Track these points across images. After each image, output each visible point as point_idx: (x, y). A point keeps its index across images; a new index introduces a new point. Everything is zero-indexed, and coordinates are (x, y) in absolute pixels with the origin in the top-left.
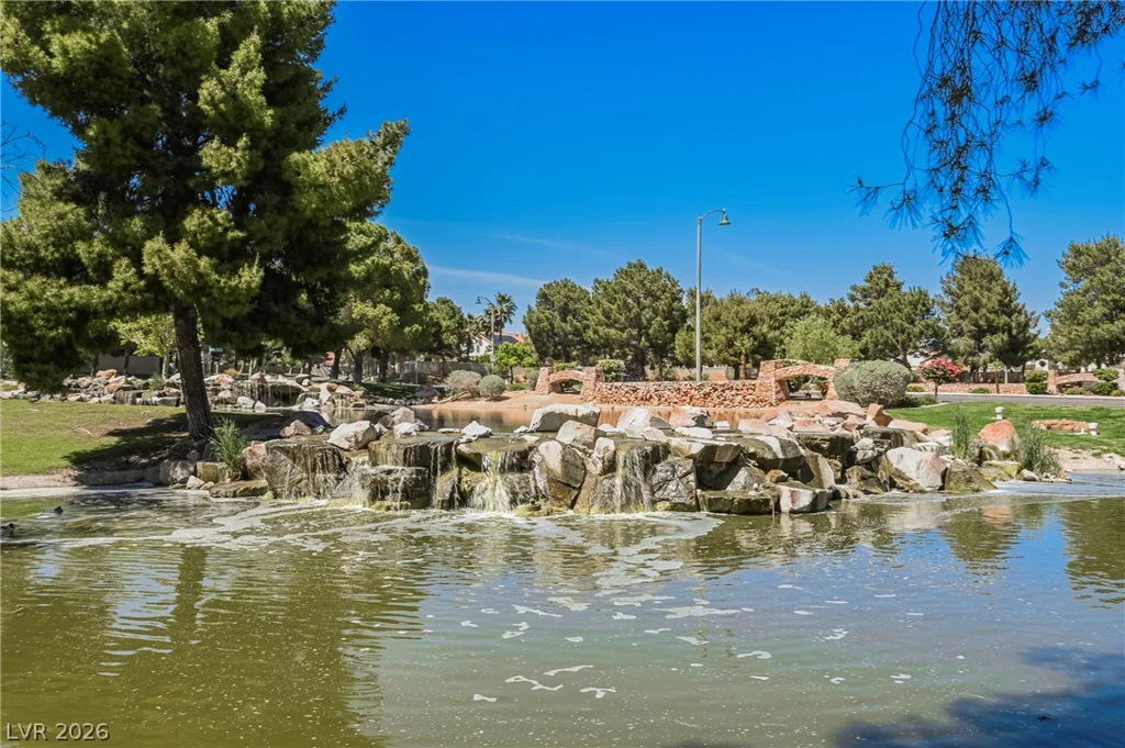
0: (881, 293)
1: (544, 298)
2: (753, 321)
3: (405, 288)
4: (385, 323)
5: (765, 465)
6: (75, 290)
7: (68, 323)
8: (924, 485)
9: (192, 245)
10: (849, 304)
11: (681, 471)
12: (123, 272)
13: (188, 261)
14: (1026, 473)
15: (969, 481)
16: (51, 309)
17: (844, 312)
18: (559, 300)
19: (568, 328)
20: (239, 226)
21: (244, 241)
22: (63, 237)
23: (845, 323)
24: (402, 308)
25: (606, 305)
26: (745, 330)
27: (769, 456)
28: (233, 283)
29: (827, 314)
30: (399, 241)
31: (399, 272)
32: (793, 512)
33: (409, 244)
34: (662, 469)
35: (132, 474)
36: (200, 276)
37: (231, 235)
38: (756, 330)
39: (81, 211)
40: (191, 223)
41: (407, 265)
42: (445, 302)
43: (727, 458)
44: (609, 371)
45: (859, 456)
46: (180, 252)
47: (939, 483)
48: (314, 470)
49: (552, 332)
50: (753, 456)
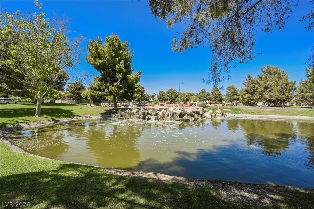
0: (203, 93)
1: (160, 93)
2: (186, 96)
3: (142, 92)
4: (139, 97)
5: (188, 115)
6: (101, 93)
7: (100, 97)
8: (208, 118)
9: (115, 87)
10: (199, 94)
11: (177, 116)
12: (107, 90)
13: (115, 89)
14: (222, 116)
15: (215, 117)
16: (98, 95)
17: (198, 95)
18: (161, 94)
19: (163, 97)
20: (121, 84)
21: (122, 86)
22: (99, 86)
23: (198, 97)
24: (141, 95)
25: (167, 94)
26: (185, 97)
27: (188, 114)
28: (120, 92)
29: (196, 95)
30: (141, 86)
31: (141, 90)
32: (192, 121)
33: (142, 86)
34: (175, 116)
35: (108, 116)
36: (116, 91)
37: (120, 86)
38: (187, 97)
39: (101, 83)
40: (115, 84)
41: (142, 89)
42: (147, 94)
43: (183, 114)
44: (168, 103)
45: (200, 114)
46: (114, 88)
47: (211, 117)
48: (131, 115)
49: (161, 98)
50: (186, 114)
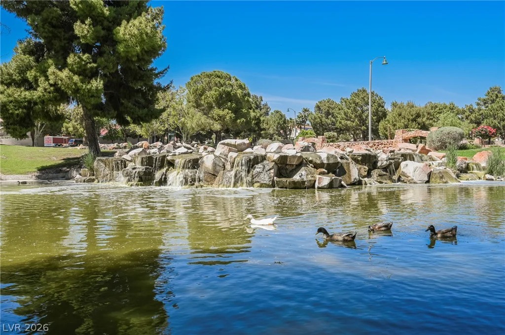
0: (493, 101)
1: (318, 108)
2: (418, 116)
3: (238, 102)
4: (228, 118)
5: (316, 166)
6: (27, 93)
7: (25, 107)
8: (415, 180)
9: (71, 70)
10: (475, 107)
11: (267, 168)
12: (43, 84)
13: (70, 78)
14: (488, 176)
15: (442, 178)
16: (16, 101)
17: (472, 111)
18: (324, 108)
19: (329, 122)
20: (95, 62)
21: (97, 68)
22: (22, 70)
23: (472, 117)
24: (237, 111)
25: (346, 110)
26: (414, 120)
27: (318, 162)
28: (89, 87)
29: (464, 112)
30: (236, 80)
31: (235, 95)
33: (242, 81)
34: (258, 168)
36: (75, 84)
37: (89, 66)
38: (419, 120)
39: (32, 58)
40: (70, 60)
41: (239, 91)
42: (277, 112)
44: (329, 138)
45: (379, 164)
46: (64, 74)
47: (426, 179)
48: (113, 170)
49: (321, 124)
50: (311, 162)
